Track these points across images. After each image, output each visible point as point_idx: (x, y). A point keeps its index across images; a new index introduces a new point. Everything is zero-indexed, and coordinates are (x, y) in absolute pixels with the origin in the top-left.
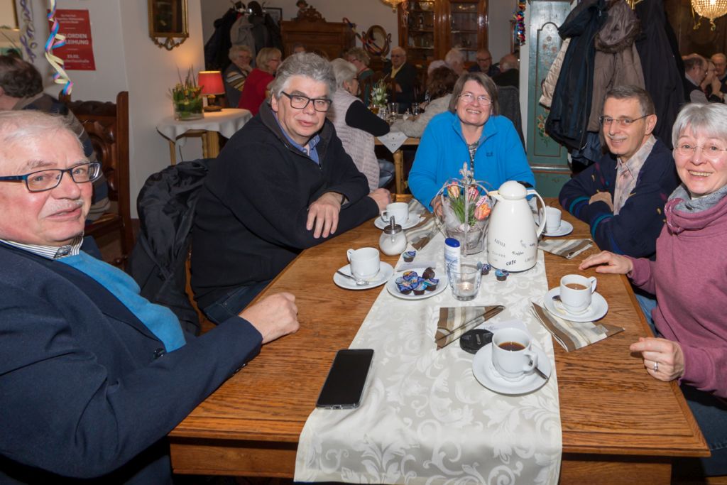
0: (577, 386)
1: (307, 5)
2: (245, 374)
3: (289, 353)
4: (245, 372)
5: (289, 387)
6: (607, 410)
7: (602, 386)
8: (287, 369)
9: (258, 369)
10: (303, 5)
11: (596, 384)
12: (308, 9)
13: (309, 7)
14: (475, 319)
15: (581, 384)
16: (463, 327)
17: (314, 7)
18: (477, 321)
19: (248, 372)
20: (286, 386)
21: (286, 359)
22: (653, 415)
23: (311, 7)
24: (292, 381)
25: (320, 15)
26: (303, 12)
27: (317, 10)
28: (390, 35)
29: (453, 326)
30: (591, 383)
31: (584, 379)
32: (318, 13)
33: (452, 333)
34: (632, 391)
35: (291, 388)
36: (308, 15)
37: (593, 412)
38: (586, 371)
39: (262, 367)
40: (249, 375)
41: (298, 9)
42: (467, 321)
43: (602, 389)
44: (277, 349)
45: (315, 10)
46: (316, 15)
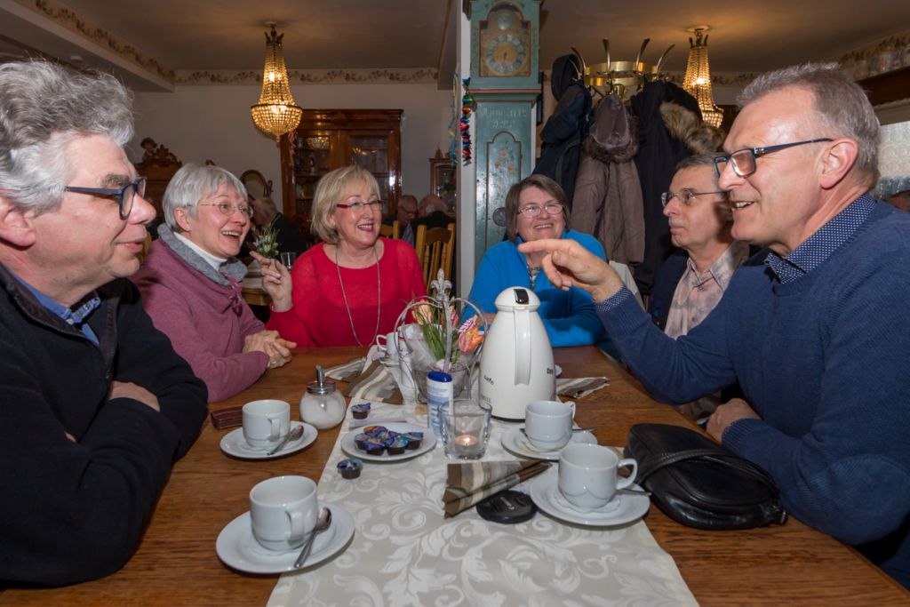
0: (702, 562)
1: (155, 145)
2: (121, 583)
3: (195, 546)
4: (119, 579)
5: (205, 597)
6: (773, 593)
7: (744, 559)
8: (196, 569)
9: (141, 573)
10: (150, 146)
11: (733, 558)
12: (158, 150)
13: (159, 147)
14: (505, 477)
15: (706, 558)
16: (485, 487)
17: (166, 147)
18: (507, 481)
19: (124, 579)
20: (199, 597)
21: (191, 555)
22: (851, 595)
23: (162, 146)
24: (208, 587)
25: (174, 158)
26: (150, 154)
27: (170, 151)
28: (270, 182)
29: (472, 484)
30: (724, 557)
31: (710, 552)
32: (171, 154)
33: (470, 495)
34: (795, 564)
35: (208, 597)
36: (157, 157)
37: (750, 597)
38: (705, 540)
39: (150, 569)
40: (127, 583)
41: (144, 151)
42: (493, 479)
43: (746, 564)
44: (172, 543)
45: (167, 150)
46: (170, 157)
